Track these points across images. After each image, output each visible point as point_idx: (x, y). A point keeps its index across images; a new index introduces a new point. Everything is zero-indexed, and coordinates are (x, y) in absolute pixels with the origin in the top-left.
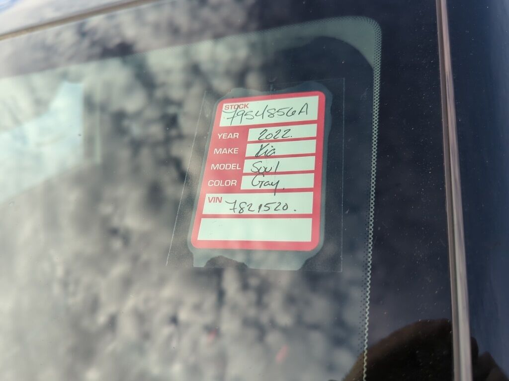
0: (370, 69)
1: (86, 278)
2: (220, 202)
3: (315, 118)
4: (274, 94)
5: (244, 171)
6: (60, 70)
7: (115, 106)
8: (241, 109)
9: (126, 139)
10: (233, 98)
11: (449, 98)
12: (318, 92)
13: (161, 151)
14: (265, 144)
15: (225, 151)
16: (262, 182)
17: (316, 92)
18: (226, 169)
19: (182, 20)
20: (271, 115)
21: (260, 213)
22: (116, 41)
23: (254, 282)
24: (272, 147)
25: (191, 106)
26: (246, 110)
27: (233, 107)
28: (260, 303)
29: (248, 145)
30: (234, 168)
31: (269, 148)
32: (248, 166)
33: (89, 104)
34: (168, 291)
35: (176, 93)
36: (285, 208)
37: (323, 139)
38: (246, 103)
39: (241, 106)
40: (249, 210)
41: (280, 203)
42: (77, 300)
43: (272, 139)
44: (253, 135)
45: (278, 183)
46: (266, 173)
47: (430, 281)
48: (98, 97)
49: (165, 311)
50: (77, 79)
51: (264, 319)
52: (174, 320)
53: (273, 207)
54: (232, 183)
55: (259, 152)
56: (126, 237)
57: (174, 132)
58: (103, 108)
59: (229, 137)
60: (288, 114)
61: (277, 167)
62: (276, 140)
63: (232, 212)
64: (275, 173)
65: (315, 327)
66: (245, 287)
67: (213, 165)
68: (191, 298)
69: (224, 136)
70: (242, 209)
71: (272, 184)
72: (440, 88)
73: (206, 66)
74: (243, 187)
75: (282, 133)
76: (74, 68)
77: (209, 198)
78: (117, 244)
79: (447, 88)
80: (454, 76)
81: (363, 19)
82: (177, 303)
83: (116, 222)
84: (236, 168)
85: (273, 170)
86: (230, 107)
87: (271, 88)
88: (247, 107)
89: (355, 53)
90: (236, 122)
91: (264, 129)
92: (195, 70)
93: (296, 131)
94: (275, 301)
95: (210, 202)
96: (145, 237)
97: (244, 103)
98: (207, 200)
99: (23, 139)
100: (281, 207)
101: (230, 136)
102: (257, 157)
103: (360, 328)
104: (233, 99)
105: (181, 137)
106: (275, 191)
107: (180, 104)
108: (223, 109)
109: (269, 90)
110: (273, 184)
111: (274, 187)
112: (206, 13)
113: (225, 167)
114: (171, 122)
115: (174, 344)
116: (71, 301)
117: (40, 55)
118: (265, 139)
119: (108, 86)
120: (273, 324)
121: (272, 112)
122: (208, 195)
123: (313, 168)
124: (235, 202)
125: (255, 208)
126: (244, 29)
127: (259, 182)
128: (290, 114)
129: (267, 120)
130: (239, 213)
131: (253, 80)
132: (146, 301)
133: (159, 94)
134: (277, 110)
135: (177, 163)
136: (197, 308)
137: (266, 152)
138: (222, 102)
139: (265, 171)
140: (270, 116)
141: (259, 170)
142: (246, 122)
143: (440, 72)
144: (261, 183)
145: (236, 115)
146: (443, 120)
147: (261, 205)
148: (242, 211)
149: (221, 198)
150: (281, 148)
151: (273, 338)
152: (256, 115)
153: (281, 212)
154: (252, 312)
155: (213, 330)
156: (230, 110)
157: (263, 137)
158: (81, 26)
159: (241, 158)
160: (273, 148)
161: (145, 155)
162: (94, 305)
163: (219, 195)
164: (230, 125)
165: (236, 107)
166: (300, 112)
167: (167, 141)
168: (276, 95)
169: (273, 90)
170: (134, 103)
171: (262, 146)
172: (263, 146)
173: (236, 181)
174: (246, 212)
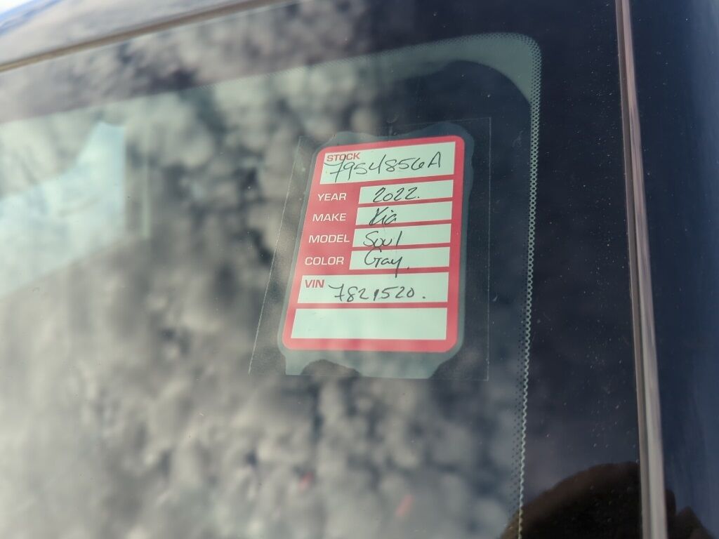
0: (526, 105)
1: (129, 399)
2: (322, 286)
3: (451, 171)
4: (395, 139)
5: (354, 245)
6: (92, 109)
7: (169, 159)
8: (350, 161)
9: (186, 204)
10: (338, 145)
11: (634, 143)
12: (455, 137)
13: (233, 221)
14: (382, 208)
15: (328, 218)
16: (379, 259)
17: (452, 137)
18: (329, 241)
19: (264, 38)
20: (391, 169)
21: (377, 301)
22: (172, 68)
23: (363, 404)
24: (392, 211)
25: (275, 157)
26: (357, 161)
27: (338, 157)
28: (372, 435)
29: (360, 210)
30: (340, 240)
31: (388, 213)
32: (360, 238)
33: (134, 156)
34: (244, 418)
35: (255, 140)
36: (411, 294)
37: (461, 200)
38: (357, 152)
39: (350, 157)
40: (361, 297)
41: (404, 288)
42: (116, 431)
43: (392, 200)
44: (366, 195)
45: (400, 260)
46: (383, 247)
47: (609, 393)
48: (146, 146)
49: (239, 446)
50: (117, 120)
51: (379, 457)
52: (251, 459)
53: (393, 293)
54: (338, 261)
55: (374, 218)
56: (184, 341)
57: (251, 195)
58: (153, 161)
59: (333, 198)
60: (414, 167)
61: (399, 239)
62: (397, 203)
63: (337, 301)
64: (397, 247)
65: (450, 468)
66: (351, 411)
67: (311, 237)
68: (275, 427)
69: (326, 197)
70: (351, 296)
71: (392, 262)
72: (621, 131)
73: (296, 102)
74: (352, 267)
75: (406, 193)
76: (112, 106)
77: (306, 281)
78: (172, 352)
79: (631, 130)
80: (640, 113)
81: (516, 37)
82: (256, 435)
83: (170, 321)
84: (343, 240)
85: (394, 243)
86: (334, 158)
87: (391, 132)
88: (358, 158)
89: (504, 82)
90: (343, 179)
91: (381, 187)
92: (281, 108)
93: (424, 191)
94: (394, 431)
95: (308, 286)
96: (211, 342)
97: (353, 152)
98: (303, 285)
99: (41, 204)
100: (404, 294)
101: (335, 197)
102: (371, 225)
103: (512, 472)
104: (338, 147)
105: (261, 201)
106: (397, 271)
107: (260, 155)
108: (325, 161)
109: (388, 135)
110: (394, 262)
111: (395, 267)
112: (296, 27)
113: (328, 239)
114: (248, 179)
115: (251, 493)
116: (107, 433)
117: (66, 88)
118: (383, 201)
119: (160, 131)
120: (390, 464)
121: (392, 163)
122: (305, 278)
123: (448, 240)
124: (342, 287)
125: (369, 294)
126: (349, 50)
127: (375, 259)
128: (416, 166)
129: (385, 175)
130: (348, 301)
131: (362, 120)
132: (213, 432)
133: (230, 140)
134: (398, 162)
135: (257, 237)
136: (284, 441)
137: (383, 219)
138: (322, 151)
139: (383, 244)
140: (389, 170)
141: (374, 244)
142: (356, 178)
143: (622, 109)
144: (377, 260)
145: (342, 168)
146: (626, 174)
147: (377, 291)
148: (351, 299)
149: (323, 281)
150: (405, 213)
151: (391, 485)
152: (369, 168)
153: (405, 300)
154: (361, 448)
155: (306, 473)
156: (334, 162)
157: (380, 199)
158: (123, 48)
159: (350, 227)
160: (393, 213)
161: (212, 226)
162: (140, 438)
163: (320, 278)
164: (334, 182)
165: (343, 157)
166: (431, 164)
167: (243, 207)
168: (397, 142)
169: (392, 135)
170: (196, 153)
171: (378, 210)
172: (380, 211)
173: (343, 258)
174: (357, 300)
